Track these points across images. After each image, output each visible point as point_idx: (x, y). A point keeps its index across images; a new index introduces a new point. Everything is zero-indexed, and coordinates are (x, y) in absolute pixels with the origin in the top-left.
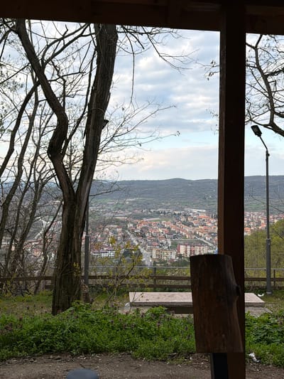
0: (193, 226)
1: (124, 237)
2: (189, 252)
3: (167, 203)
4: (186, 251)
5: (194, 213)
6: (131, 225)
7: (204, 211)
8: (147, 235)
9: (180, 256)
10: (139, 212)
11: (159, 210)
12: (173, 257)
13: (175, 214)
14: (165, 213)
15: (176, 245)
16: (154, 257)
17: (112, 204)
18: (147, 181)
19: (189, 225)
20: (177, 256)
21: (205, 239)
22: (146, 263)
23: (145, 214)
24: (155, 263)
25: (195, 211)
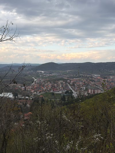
0: (95, 81)
1: (66, 85)
2: (92, 92)
3: (84, 72)
4: (91, 92)
5: (95, 76)
6: (69, 81)
7: (99, 75)
8: (75, 85)
9: (89, 94)
10: (72, 76)
11: (81, 75)
12: (86, 94)
13: (87, 77)
14: (83, 76)
15: (87, 89)
16: (78, 94)
17: (61, 73)
18: (76, 63)
19: (93, 81)
20: (87, 93)
21: (100, 87)
22: (75, 96)
23: (75, 76)
24: (78, 96)
25: (96, 75)
